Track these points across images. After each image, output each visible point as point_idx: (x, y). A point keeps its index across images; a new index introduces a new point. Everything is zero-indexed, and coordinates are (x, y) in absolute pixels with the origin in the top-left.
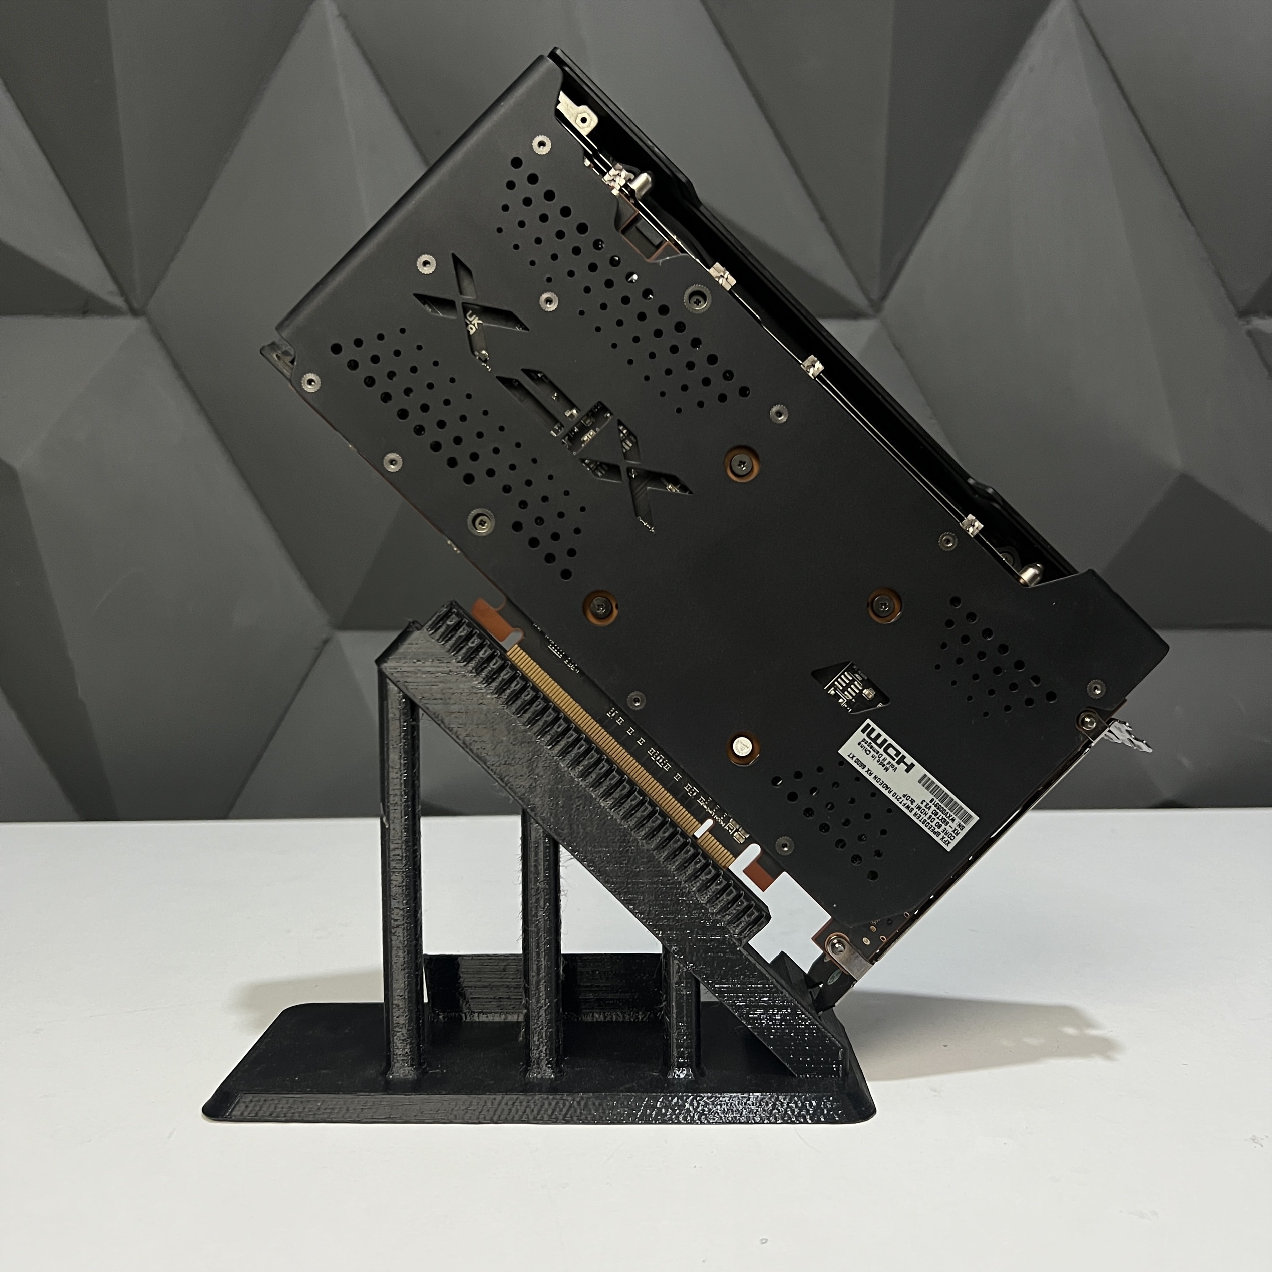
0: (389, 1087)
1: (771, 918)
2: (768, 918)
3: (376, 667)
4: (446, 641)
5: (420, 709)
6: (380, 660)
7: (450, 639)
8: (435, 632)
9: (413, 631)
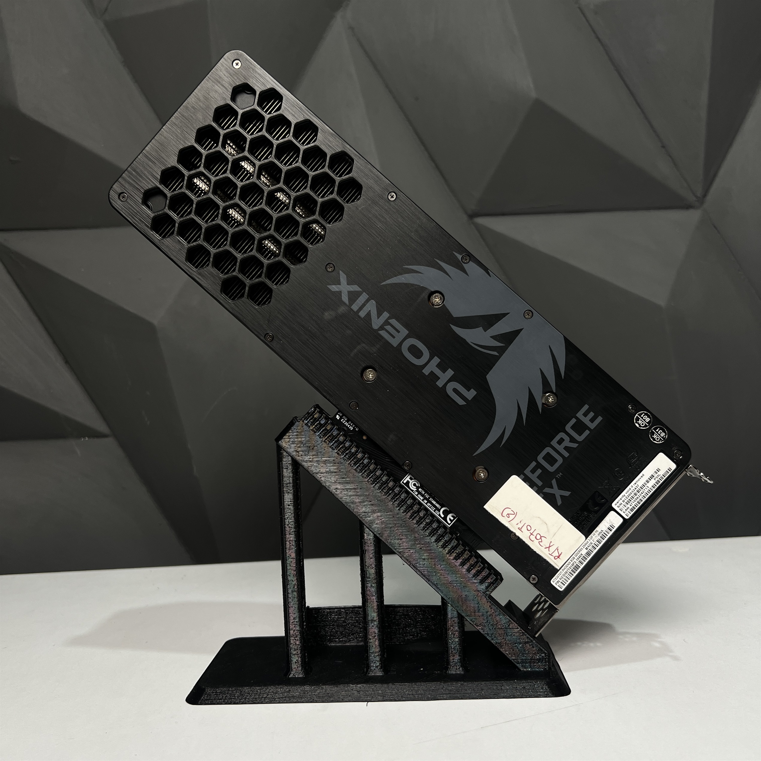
0: (289, 682)
1: (503, 579)
5: (300, 465)
6: (277, 440)
7: (316, 426)
8: (308, 422)
9: (296, 422)
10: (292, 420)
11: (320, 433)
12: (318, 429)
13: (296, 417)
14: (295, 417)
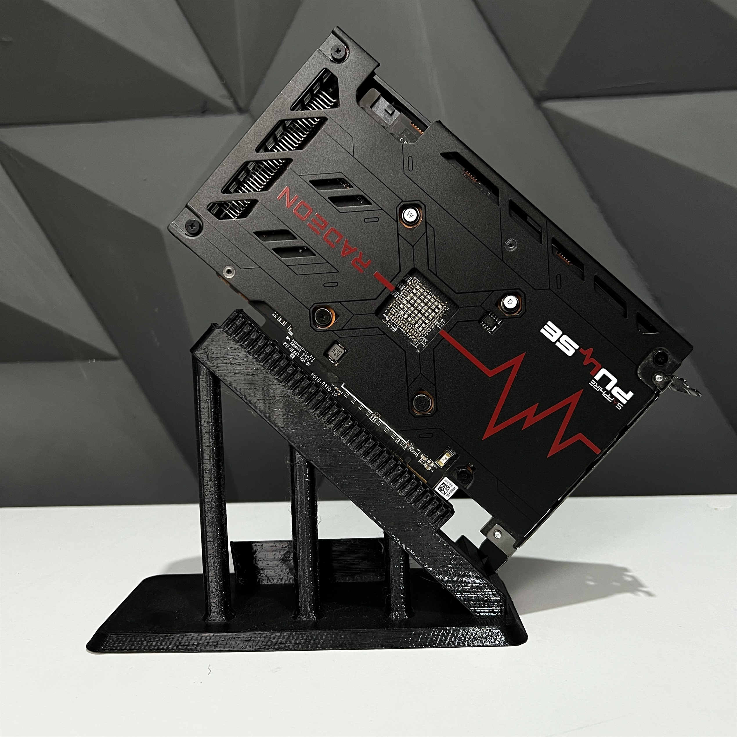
0: (209, 628)
1: (454, 512)
4: (236, 336)
5: (221, 382)
6: (193, 350)
8: (229, 329)
9: (215, 329)
10: (212, 326)
11: (243, 343)
12: (241, 339)
13: (216, 323)
14: (214, 324)
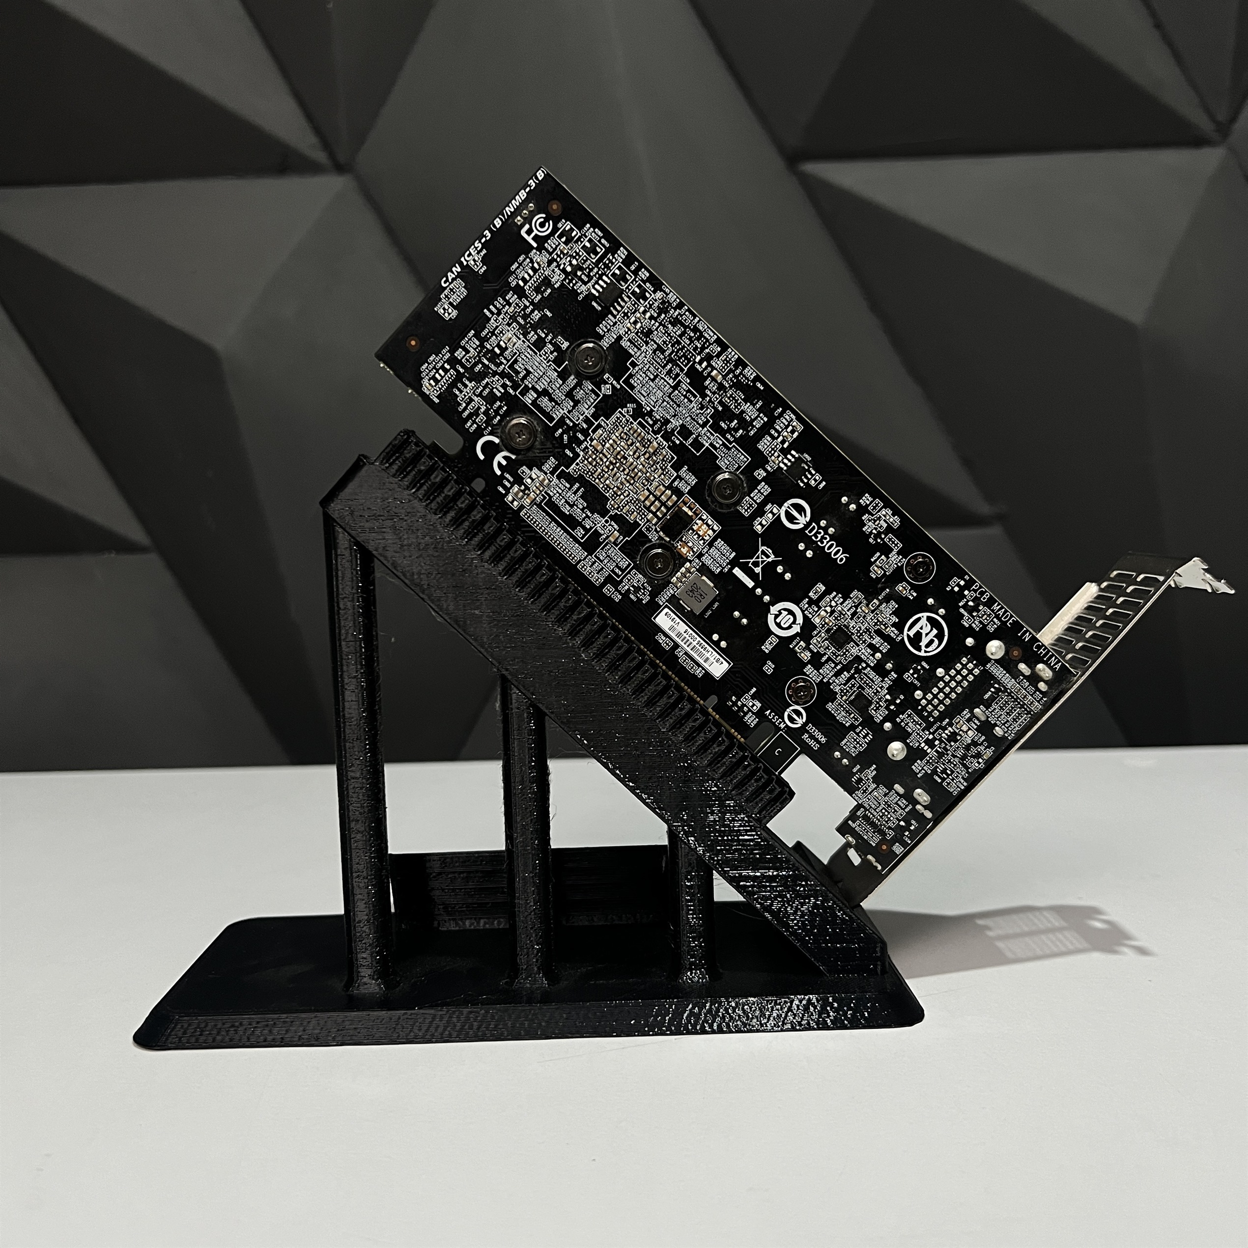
0: (354, 1003)
1: (794, 794)
2: (792, 794)
3: (322, 509)
4: (405, 477)
5: (375, 559)
6: (326, 502)
7: (408, 474)
8: (391, 465)
9: (364, 464)
10: (359, 460)
12: (413, 483)
13: (367, 455)
14: (363, 455)
